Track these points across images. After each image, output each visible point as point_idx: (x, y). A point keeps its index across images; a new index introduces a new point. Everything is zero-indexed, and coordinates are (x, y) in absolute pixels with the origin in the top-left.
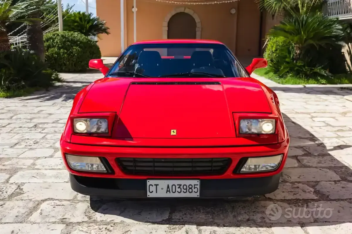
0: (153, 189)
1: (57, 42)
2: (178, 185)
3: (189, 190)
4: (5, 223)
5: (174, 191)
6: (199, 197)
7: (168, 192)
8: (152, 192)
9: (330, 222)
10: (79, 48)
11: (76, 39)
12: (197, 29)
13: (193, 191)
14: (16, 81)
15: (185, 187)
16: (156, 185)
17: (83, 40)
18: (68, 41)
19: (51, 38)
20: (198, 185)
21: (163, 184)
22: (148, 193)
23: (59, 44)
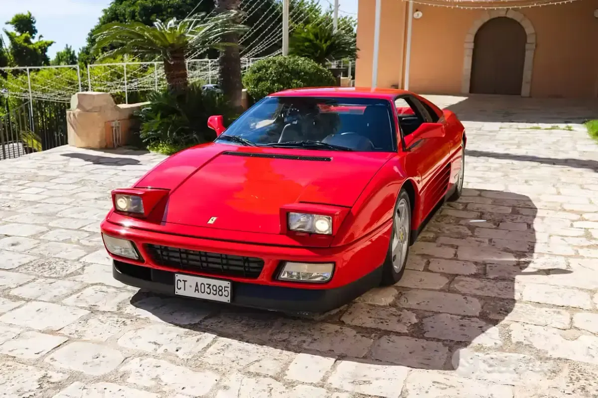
0: (181, 285)
1: (271, 73)
2: (207, 284)
3: (219, 292)
4: (40, 301)
5: (203, 291)
6: (229, 302)
7: (197, 292)
8: (180, 288)
9: (381, 361)
10: (301, 81)
11: (299, 68)
12: (527, 46)
13: (223, 294)
14: (187, 132)
15: (215, 288)
16: (185, 281)
17: (309, 69)
18: (288, 71)
19: (264, 67)
20: (228, 287)
21: (192, 280)
22: (176, 290)
23: (273, 76)
